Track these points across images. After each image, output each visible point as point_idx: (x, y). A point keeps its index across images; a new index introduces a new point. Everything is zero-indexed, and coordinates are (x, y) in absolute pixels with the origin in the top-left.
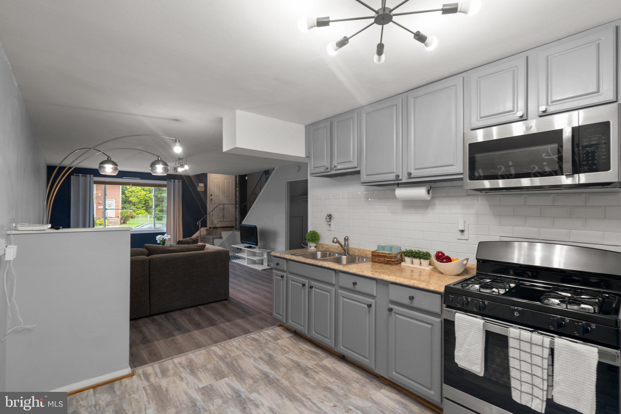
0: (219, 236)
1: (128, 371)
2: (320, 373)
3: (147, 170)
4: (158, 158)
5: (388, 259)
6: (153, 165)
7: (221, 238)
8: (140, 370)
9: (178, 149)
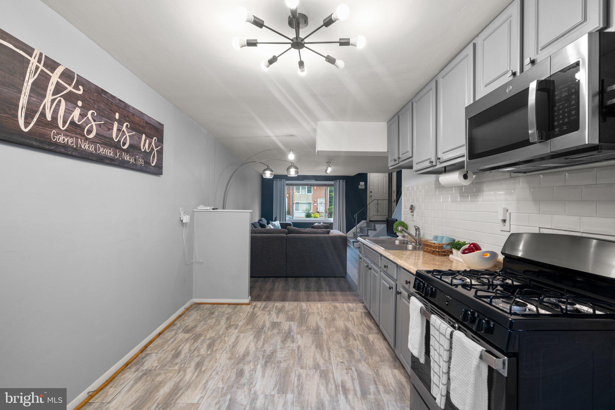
0: (373, 228)
1: (247, 301)
2: (358, 341)
3: (285, 173)
4: (292, 164)
5: (434, 248)
6: (288, 169)
7: (375, 230)
8: (254, 303)
9: (291, 157)
